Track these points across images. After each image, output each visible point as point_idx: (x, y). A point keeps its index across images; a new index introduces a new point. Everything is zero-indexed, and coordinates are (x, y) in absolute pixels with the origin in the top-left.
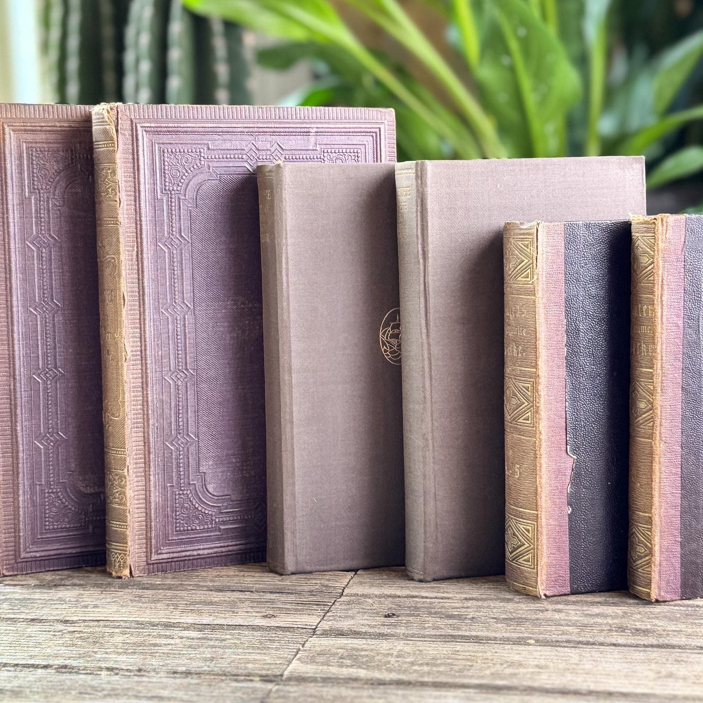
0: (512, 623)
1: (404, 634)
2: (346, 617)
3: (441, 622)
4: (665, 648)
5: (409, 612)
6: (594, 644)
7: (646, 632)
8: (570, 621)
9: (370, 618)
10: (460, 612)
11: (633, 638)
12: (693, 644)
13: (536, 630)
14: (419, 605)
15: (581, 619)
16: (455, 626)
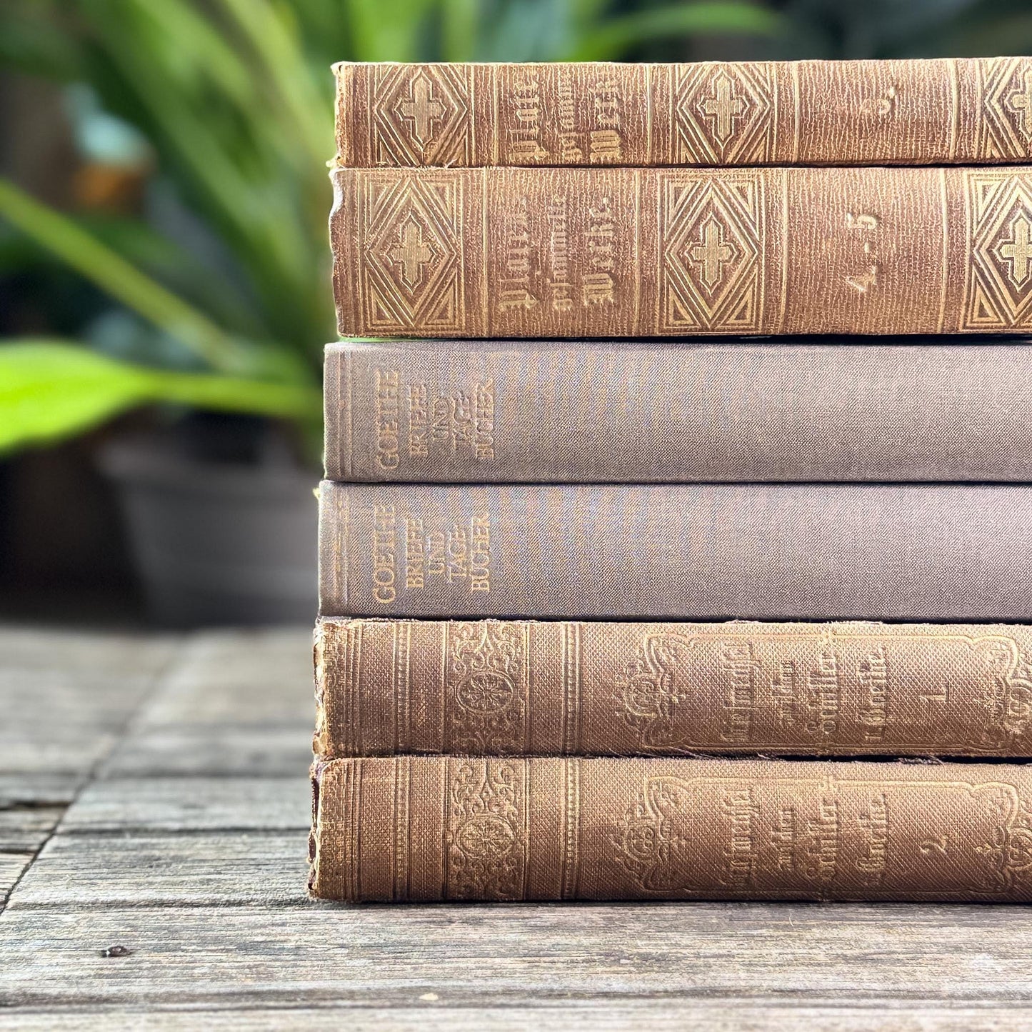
0: (383, 955)
1: (146, 996)
2: (14, 960)
3: (230, 962)
4: (708, 996)
5: (155, 942)
6: (561, 995)
7: (662, 961)
8: (502, 943)
9: (71, 961)
10: (268, 935)
11: (641, 976)
12: (765, 985)
13: (436, 969)
14: (178, 924)
15: (524, 938)
16: (261, 969)
